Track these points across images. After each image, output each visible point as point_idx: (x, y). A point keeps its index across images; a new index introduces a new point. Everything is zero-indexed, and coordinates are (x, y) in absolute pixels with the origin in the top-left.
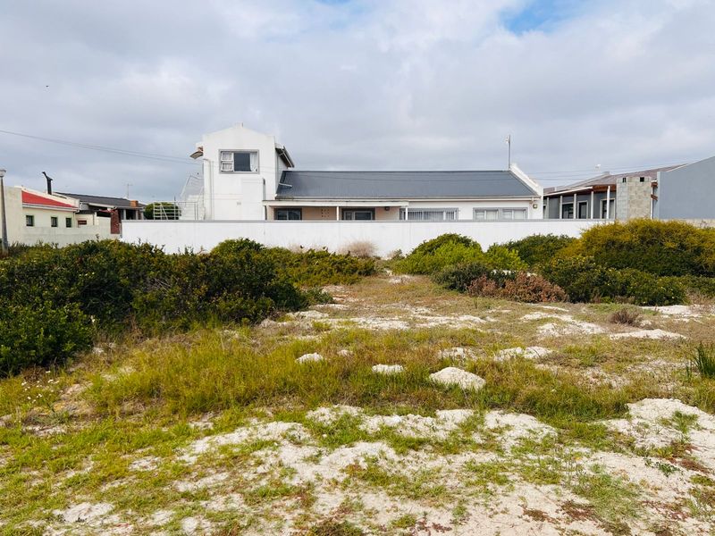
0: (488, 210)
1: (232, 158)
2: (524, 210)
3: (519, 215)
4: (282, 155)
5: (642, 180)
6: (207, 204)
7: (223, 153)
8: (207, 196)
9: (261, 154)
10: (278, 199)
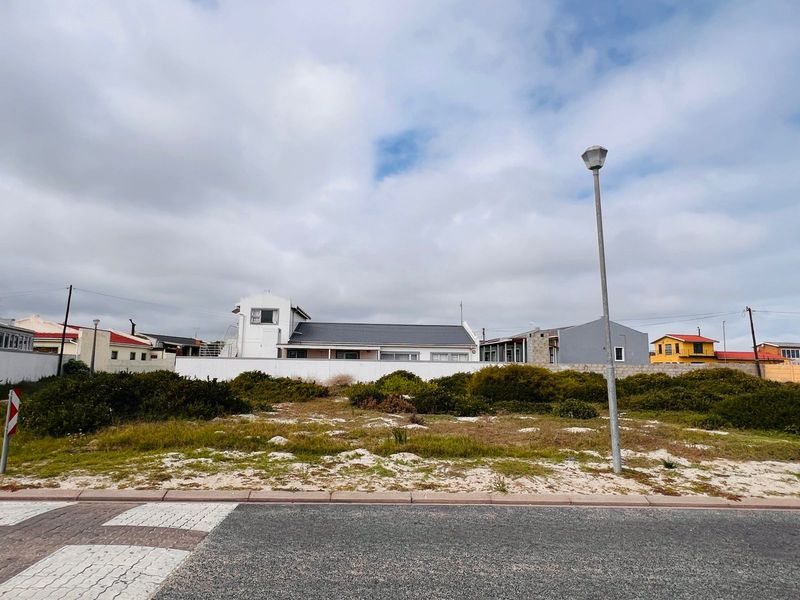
0: (441, 354)
1: (259, 314)
2: (466, 354)
3: (463, 359)
4: (296, 311)
5: (542, 335)
6: (240, 346)
7: (253, 310)
8: (240, 340)
9: (280, 311)
10: (290, 343)
